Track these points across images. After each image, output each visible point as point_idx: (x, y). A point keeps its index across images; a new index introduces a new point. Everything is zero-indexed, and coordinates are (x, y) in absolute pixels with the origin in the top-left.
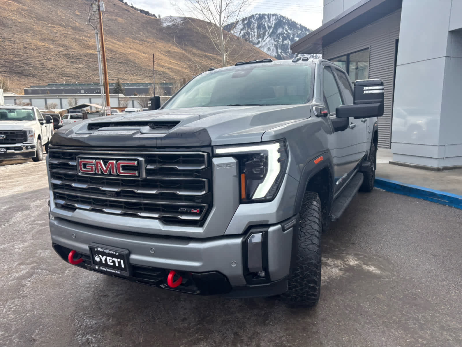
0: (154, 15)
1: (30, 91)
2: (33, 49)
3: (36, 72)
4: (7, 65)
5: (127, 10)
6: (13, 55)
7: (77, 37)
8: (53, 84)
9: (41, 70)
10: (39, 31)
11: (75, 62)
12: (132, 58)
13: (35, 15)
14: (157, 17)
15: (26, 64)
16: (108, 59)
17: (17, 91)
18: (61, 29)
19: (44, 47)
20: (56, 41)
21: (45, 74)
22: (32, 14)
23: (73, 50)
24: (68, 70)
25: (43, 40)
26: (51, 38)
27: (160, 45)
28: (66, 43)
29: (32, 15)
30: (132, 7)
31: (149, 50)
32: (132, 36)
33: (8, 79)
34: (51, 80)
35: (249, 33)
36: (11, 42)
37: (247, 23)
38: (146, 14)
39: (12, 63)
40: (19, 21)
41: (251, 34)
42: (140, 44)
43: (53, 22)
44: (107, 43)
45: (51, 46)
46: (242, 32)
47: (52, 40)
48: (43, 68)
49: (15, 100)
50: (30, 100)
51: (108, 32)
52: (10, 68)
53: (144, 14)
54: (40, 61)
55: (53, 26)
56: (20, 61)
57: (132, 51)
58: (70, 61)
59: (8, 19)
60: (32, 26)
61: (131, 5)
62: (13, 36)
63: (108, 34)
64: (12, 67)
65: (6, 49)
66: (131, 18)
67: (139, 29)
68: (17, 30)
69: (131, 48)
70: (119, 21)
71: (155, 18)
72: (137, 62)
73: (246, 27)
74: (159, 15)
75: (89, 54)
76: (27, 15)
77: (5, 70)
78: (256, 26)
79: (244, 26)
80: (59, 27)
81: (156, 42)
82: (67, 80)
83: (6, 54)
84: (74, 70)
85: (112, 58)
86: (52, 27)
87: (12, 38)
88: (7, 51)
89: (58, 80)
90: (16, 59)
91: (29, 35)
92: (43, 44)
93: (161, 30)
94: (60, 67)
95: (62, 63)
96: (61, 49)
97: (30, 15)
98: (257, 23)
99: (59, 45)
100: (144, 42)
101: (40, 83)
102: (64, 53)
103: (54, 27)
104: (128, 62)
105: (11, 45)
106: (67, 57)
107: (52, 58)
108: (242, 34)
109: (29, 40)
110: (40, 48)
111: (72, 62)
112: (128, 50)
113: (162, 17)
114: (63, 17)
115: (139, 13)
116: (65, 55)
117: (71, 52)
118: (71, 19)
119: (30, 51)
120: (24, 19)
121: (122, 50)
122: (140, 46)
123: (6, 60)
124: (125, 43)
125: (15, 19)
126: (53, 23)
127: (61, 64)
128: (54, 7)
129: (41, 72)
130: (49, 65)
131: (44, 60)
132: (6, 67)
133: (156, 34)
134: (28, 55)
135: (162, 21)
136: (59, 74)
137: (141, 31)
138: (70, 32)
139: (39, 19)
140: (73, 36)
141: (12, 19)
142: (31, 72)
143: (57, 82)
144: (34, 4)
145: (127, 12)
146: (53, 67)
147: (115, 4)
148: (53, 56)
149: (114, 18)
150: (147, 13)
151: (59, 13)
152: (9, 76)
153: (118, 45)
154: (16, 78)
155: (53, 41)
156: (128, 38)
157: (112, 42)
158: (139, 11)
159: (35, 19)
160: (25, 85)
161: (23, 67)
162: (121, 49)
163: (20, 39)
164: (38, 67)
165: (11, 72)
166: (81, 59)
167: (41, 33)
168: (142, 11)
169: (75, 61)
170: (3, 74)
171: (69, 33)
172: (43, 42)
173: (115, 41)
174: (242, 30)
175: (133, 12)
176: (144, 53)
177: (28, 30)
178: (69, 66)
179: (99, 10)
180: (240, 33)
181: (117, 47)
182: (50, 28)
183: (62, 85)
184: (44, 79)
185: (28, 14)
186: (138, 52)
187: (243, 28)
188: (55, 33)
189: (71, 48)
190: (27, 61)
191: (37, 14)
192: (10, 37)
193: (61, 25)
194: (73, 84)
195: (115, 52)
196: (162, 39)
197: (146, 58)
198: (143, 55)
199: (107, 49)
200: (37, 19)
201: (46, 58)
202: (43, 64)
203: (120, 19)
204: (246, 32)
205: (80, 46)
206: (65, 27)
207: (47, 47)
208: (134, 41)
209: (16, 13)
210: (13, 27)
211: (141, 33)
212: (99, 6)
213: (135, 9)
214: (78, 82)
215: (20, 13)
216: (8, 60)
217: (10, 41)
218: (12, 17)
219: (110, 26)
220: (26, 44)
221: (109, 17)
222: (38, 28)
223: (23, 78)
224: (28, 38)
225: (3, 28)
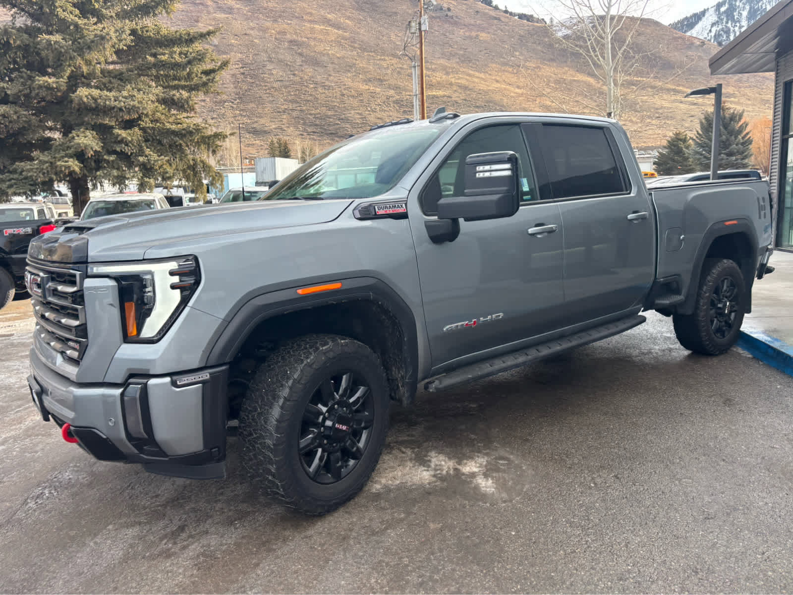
0: (542, 20)
2: (353, 96)
4: (318, 122)
5: (496, 18)
6: (326, 107)
9: (361, 127)
10: (364, 68)
11: (409, 111)
12: (498, 98)
13: (359, 44)
14: (548, 22)
15: (342, 119)
18: (394, 61)
20: (387, 80)
22: (355, 43)
23: (409, 93)
25: (368, 81)
27: (549, 71)
28: (399, 83)
29: (356, 45)
30: (506, 12)
31: (527, 81)
32: (502, 59)
35: (729, 30)
36: (325, 89)
37: (725, 12)
38: (528, 20)
39: (324, 119)
40: (338, 55)
41: (734, 31)
42: (514, 73)
44: (460, 75)
45: (378, 90)
46: (714, 29)
47: (379, 79)
52: (321, 126)
53: (525, 21)
54: (360, 114)
55: (383, 57)
56: (334, 115)
57: (498, 85)
59: (324, 55)
60: (354, 61)
61: (504, 9)
62: (327, 79)
63: (463, 62)
64: (324, 125)
65: (318, 99)
66: (502, 31)
67: (514, 48)
68: (334, 69)
69: (497, 81)
70: (481, 39)
71: (544, 25)
72: (505, 104)
73: (722, 20)
75: (431, 97)
76: (348, 45)
77: (315, 130)
78: (745, 14)
79: (719, 18)
80: (391, 59)
81: (541, 66)
83: (318, 107)
85: (465, 100)
86: (382, 60)
87: (327, 82)
88: (319, 102)
90: (330, 113)
91: (349, 75)
92: (367, 87)
95: (391, 114)
96: (392, 92)
97: (352, 44)
98: (748, 7)
99: (389, 87)
100: (520, 69)
102: (394, 99)
103: (384, 60)
104: (491, 105)
105: (324, 93)
106: (397, 105)
107: (378, 108)
108: (713, 34)
109: (349, 83)
110: (362, 94)
111: (405, 112)
112: (493, 85)
114: (397, 43)
115: (516, 20)
116: (396, 102)
117: (405, 96)
119: (349, 99)
120: (344, 52)
121: (483, 86)
122: (513, 76)
123: (317, 116)
124: (487, 73)
125: (332, 54)
126: (383, 54)
127: (390, 116)
128: (387, 29)
130: (372, 118)
131: (367, 112)
132: (316, 125)
133: (542, 52)
134: (346, 105)
135: (554, 28)
137: (516, 51)
139: (364, 50)
141: (328, 54)
142: (348, 131)
144: (359, 28)
145: (496, 21)
147: (477, 12)
148: (380, 105)
149: (474, 34)
150: (529, 18)
151: (393, 37)
152: (318, 138)
153: (477, 78)
154: (328, 141)
155: (381, 81)
156: (494, 65)
157: (469, 75)
158: (516, 17)
161: (338, 124)
162: (481, 83)
163: (337, 83)
164: (358, 123)
165: (322, 132)
167: (365, 70)
168: (522, 16)
170: (312, 136)
171: (405, 66)
172: (366, 84)
173: (472, 72)
174: (713, 25)
175: (507, 20)
176: (518, 87)
177: (349, 67)
179: (420, 29)
180: (710, 31)
181: (474, 82)
182: (378, 62)
185: (350, 43)
186: (508, 87)
187: (717, 22)
188: (385, 68)
189: (406, 90)
190: (344, 114)
191: (362, 42)
192: (324, 81)
193: (394, 56)
195: (471, 89)
196: (552, 60)
197: (521, 95)
198: (517, 90)
199: (459, 86)
200: (361, 50)
201: (369, 109)
202: (365, 118)
203: (483, 36)
204: (722, 30)
207: (372, 91)
208: (503, 68)
209: (334, 45)
210: (330, 65)
211: (517, 53)
212: (420, 24)
213: (511, 14)
215: (340, 44)
216: (319, 115)
217: (324, 87)
218: (329, 50)
219: (466, 49)
220: (345, 89)
221: (467, 34)
222: (362, 64)
224: (347, 79)
225: (316, 68)
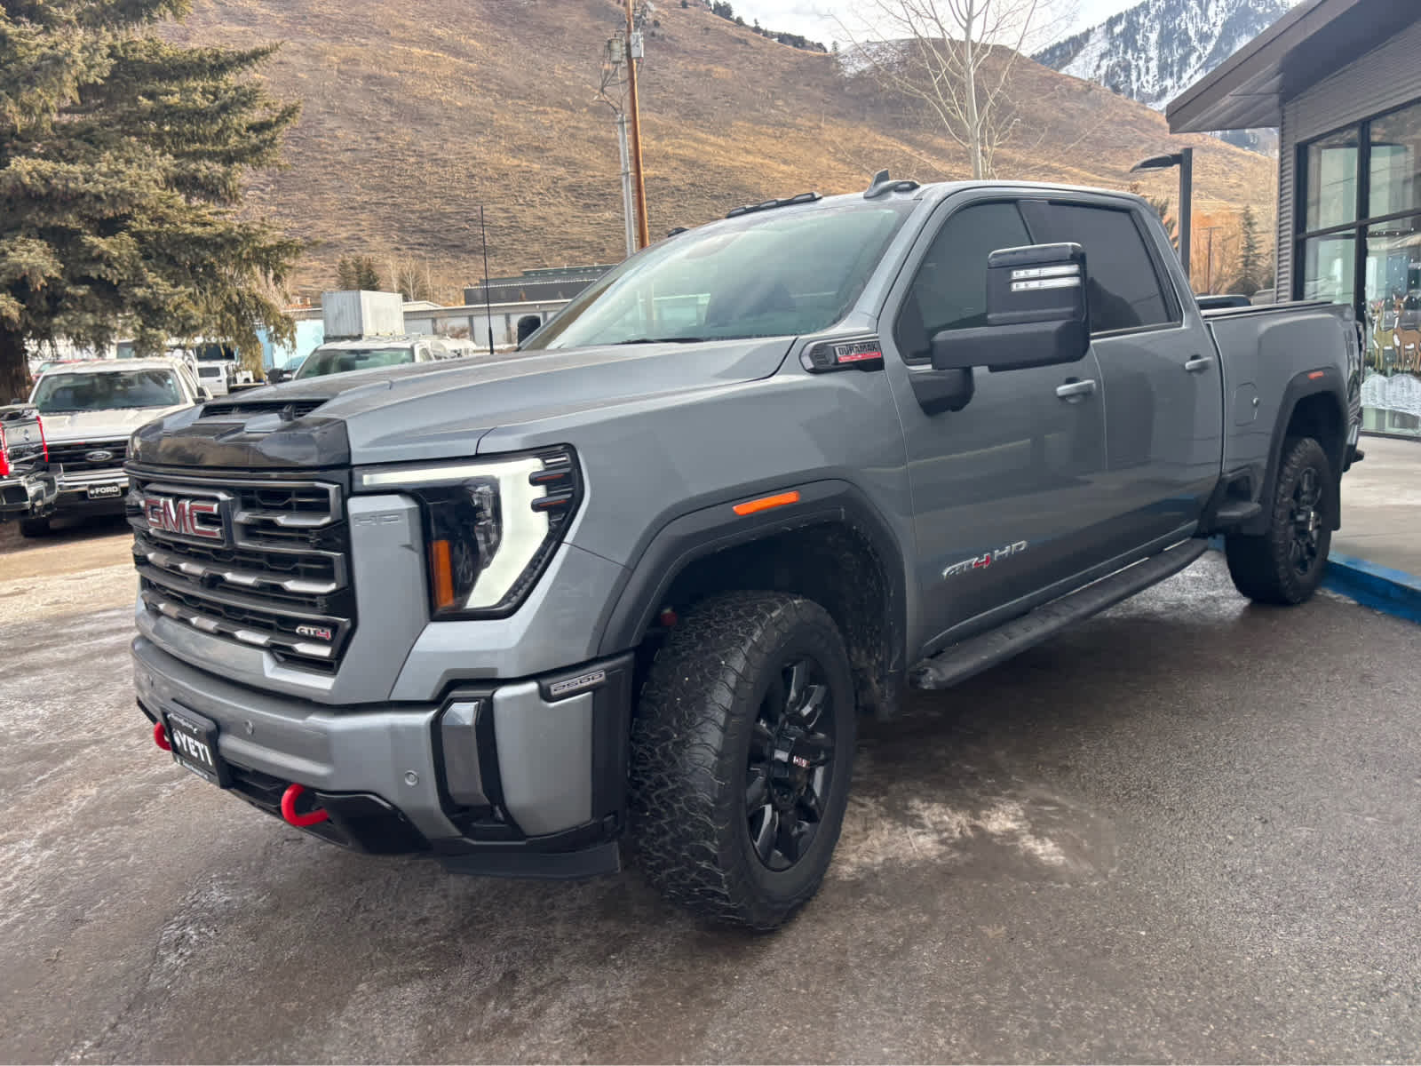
0: (820, 46)
1: (479, 295)
2: (490, 178)
3: (496, 242)
4: (426, 226)
5: (740, 41)
6: (442, 198)
7: (603, 133)
8: (536, 272)
9: (509, 235)
10: (507, 127)
11: (595, 205)
12: (749, 180)
13: (498, 84)
14: (829, 48)
15: (472, 220)
16: (683, 188)
17: (449, 295)
18: (563, 114)
19: (519, 169)
20: (549, 150)
21: (519, 246)
22: (489, 81)
23: (591, 173)
24: (576, 229)
25: (516, 151)
26: (537, 144)
27: (833, 132)
28: (573, 155)
29: (491, 86)
30: (757, 30)
31: (799, 152)
32: (754, 114)
33: (428, 264)
34: (531, 262)
36: (437, 165)
37: (1121, 35)
38: (795, 45)
39: (439, 220)
40: (459, 104)
41: (1137, 66)
42: (776, 137)
43: (542, 98)
44: (683, 141)
45: (536, 167)
46: (1104, 64)
47: (537, 148)
48: (514, 226)
49: (434, 320)
50: (471, 318)
51: (685, 112)
52: (432, 233)
53: (790, 47)
54: (506, 211)
55: (541, 108)
56: (458, 213)
57: (750, 158)
58: (582, 202)
59: (432, 103)
60: (490, 115)
61: (753, 25)
62: (442, 148)
63: (686, 116)
64: (439, 231)
65: (425, 183)
66: (751, 62)
67: (773, 93)
68: (452, 128)
69: (748, 152)
70: (716, 76)
71: (822, 54)
73: (1117, 47)
74: (835, 43)
76: (477, 86)
77: (421, 240)
78: (1154, 37)
79: (1112, 44)
80: (556, 112)
81: (823, 125)
82: (572, 259)
83: (425, 198)
84: (590, 229)
86: (541, 112)
87: (440, 153)
88: (428, 188)
89: (550, 259)
90: (449, 209)
91: (482, 140)
92: (516, 162)
93: (839, 86)
94: (557, 222)
95: (562, 209)
96: (561, 171)
97: (484, 84)
98: (1157, 27)
99: (557, 161)
100: (786, 129)
101: (504, 272)
102: (566, 183)
103: (545, 113)
105: (437, 173)
106: (575, 194)
107: (537, 199)
108: (1102, 72)
109: (481, 153)
110: (507, 174)
111: (587, 206)
112: (740, 158)
113: (842, 48)
114: (567, 83)
115: (775, 44)
116: (571, 189)
117: (585, 177)
118: (589, 87)
119: (483, 184)
120: (470, 98)
121: (723, 160)
122: (775, 142)
123: (425, 214)
124: (730, 137)
125: (447, 102)
126: (542, 103)
127: (561, 214)
128: (548, 56)
129: (508, 240)
130: (528, 218)
131: (518, 207)
132: (423, 231)
133: (824, 101)
134: (478, 194)
135: (841, 60)
136: (553, 243)
137: (779, 98)
138: (584, 121)
139: (508, 95)
140: (591, 133)
141: (440, 103)
142: (483, 241)
143: (546, 266)
144: (496, 55)
145: (739, 47)
146: (538, 223)
147: (707, 29)
148: (541, 193)
149: (702, 68)
150: (799, 42)
151: (559, 72)
152: (430, 255)
153: (712, 145)
154: (447, 260)
155: (542, 151)
156: (740, 123)
157: (696, 140)
158: (775, 40)
159: (498, 96)
160: (468, 278)
161: (465, 229)
162: (721, 156)
163: (459, 153)
164: (501, 226)
165: (435, 245)
166: (610, 194)
167: (511, 131)
168: (784, 38)
169: (595, 202)
170: (417, 252)
171: (583, 125)
172: (514, 157)
173: (704, 136)
175: (759, 44)
176: (785, 162)
177: (480, 126)
178: (579, 217)
181: (708, 153)
182: (534, 117)
183: (558, 273)
184: (517, 260)
185: (479, 83)
186: (767, 161)
188: (546, 129)
189: (586, 167)
190: (475, 211)
191: (502, 80)
192: (434, 152)
193: (563, 105)
194: (585, 269)
195: (703, 166)
196: (839, 115)
197: (791, 176)
198: (783, 167)
199: (681, 160)
200: (501, 95)
201: (521, 201)
202: (514, 217)
203: (719, 70)
204: (1118, 64)
205: (609, 159)
206: (572, 110)
207: (526, 169)
208: (757, 128)
209: (450, 84)
210: (444, 122)
211: (780, 103)
213: (766, 33)
214: (600, 263)
215: (461, 83)
216: (429, 214)
217: (435, 161)
218: (442, 94)
219: (690, 94)
220: (474, 166)
221: (691, 68)
222: (503, 120)
223: (464, 260)
224: (478, 148)
225: (419, 128)
